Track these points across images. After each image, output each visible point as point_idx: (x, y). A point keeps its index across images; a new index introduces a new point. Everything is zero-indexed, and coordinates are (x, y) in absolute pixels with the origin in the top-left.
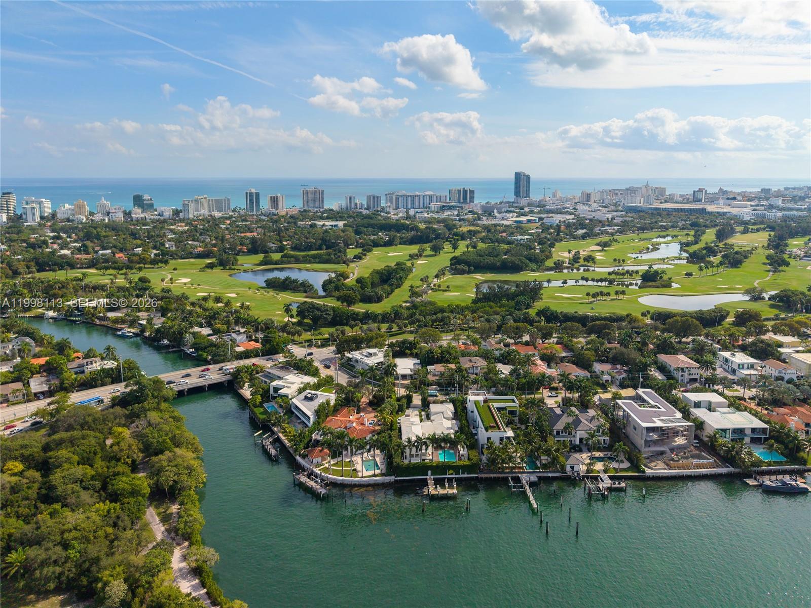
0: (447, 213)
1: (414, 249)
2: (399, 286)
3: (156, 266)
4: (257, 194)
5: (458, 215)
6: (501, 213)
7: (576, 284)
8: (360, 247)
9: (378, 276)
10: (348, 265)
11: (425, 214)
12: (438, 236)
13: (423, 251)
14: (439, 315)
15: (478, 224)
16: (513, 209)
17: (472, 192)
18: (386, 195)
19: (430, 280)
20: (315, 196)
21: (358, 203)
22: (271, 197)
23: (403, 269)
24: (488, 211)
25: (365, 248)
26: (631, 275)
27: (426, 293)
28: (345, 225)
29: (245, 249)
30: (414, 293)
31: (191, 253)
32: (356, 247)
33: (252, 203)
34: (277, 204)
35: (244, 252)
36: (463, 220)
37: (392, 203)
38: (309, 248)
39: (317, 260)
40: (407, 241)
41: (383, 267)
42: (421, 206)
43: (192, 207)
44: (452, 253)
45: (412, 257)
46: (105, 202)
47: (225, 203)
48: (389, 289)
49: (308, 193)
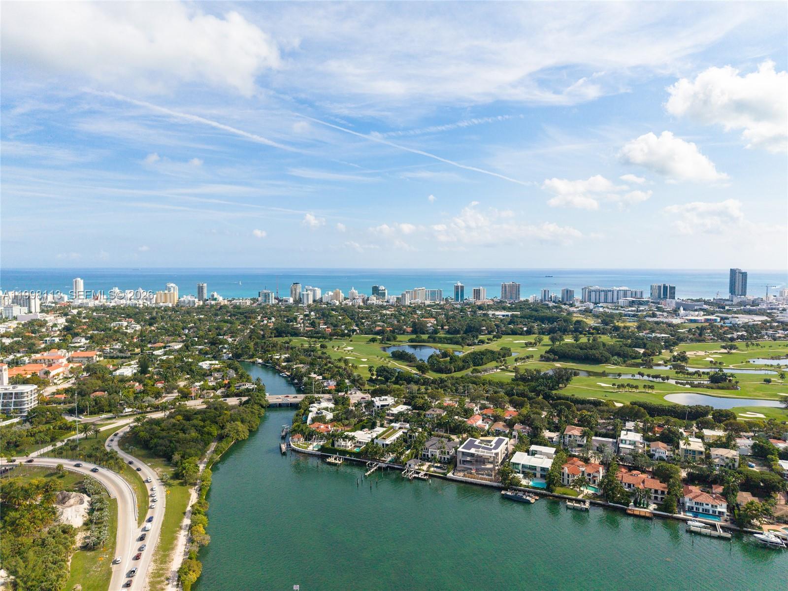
3: (344, 338)
4: (462, 287)
6: (688, 310)
13: (540, 340)
17: (673, 289)
20: (512, 289)
21: (552, 296)
22: (474, 290)
26: (700, 375)
31: (372, 330)
33: (458, 294)
34: (479, 295)
35: (407, 332)
39: (449, 341)
45: (526, 344)
46: (354, 290)
47: (438, 294)
49: (506, 287)
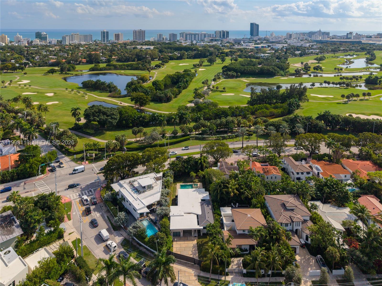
0: (214, 43)
1: (197, 61)
2: (185, 88)
3: (15, 71)
4: (108, 33)
5: (221, 44)
6: (245, 43)
7: (320, 86)
8: (161, 60)
9: (170, 80)
10: (149, 71)
11: (202, 43)
12: (211, 54)
13: (203, 62)
14: (224, 120)
15: (234, 48)
16: (251, 41)
17: (228, 33)
18: (180, 34)
19: (209, 83)
20: (140, 34)
21: (164, 38)
22: (115, 34)
23: (188, 75)
24: (238, 42)
25: (164, 60)
26: (357, 79)
27: (208, 94)
28: (154, 48)
29: (84, 60)
30: (197, 95)
31: (46, 63)
32: (159, 60)
33: (104, 37)
34: (119, 38)
36: (224, 46)
37: (183, 37)
38: (127, 60)
39: (130, 68)
40: (192, 57)
41: (174, 73)
42: (200, 39)
43: (67, 38)
44: (221, 64)
45: (195, 66)
46: (19, 36)
47: (89, 37)
48: (177, 91)
49: (136, 32)
